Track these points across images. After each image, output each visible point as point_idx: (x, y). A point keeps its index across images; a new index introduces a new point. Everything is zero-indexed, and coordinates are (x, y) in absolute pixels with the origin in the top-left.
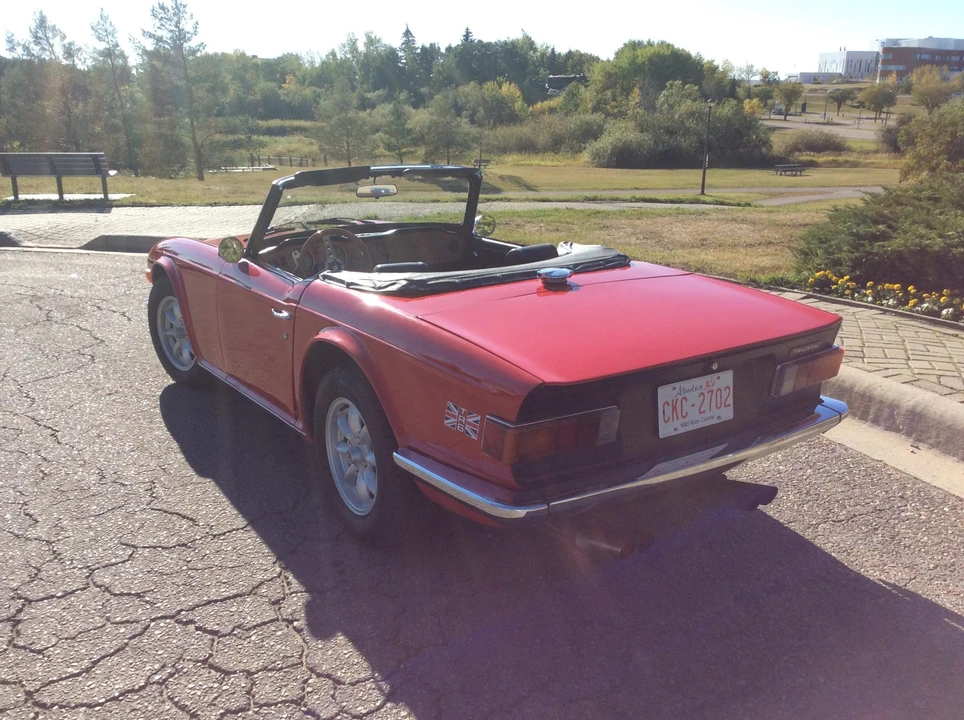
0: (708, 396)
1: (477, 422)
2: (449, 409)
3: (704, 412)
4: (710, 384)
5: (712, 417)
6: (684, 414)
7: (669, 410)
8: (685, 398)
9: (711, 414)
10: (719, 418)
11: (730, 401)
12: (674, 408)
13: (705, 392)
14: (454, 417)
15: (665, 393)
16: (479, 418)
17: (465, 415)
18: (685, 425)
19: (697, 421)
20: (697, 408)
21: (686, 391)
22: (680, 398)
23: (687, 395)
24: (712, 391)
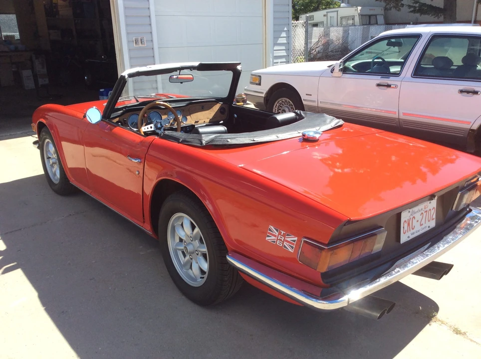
0: (425, 214)
1: (294, 241)
2: (270, 230)
3: (422, 225)
4: (426, 207)
5: (425, 227)
6: (413, 227)
7: (406, 225)
8: (414, 217)
9: (426, 225)
10: (429, 227)
11: (434, 217)
12: (409, 224)
13: (423, 212)
14: (275, 236)
15: (405, 216)
16: (296, 239)
17: (284, 235)
18: (413, 234)
19: (419, 231)
20: (419, 223)
21: (415, 213)
22: (412, 217)
23: (415, 215)
24: (426, 211)
